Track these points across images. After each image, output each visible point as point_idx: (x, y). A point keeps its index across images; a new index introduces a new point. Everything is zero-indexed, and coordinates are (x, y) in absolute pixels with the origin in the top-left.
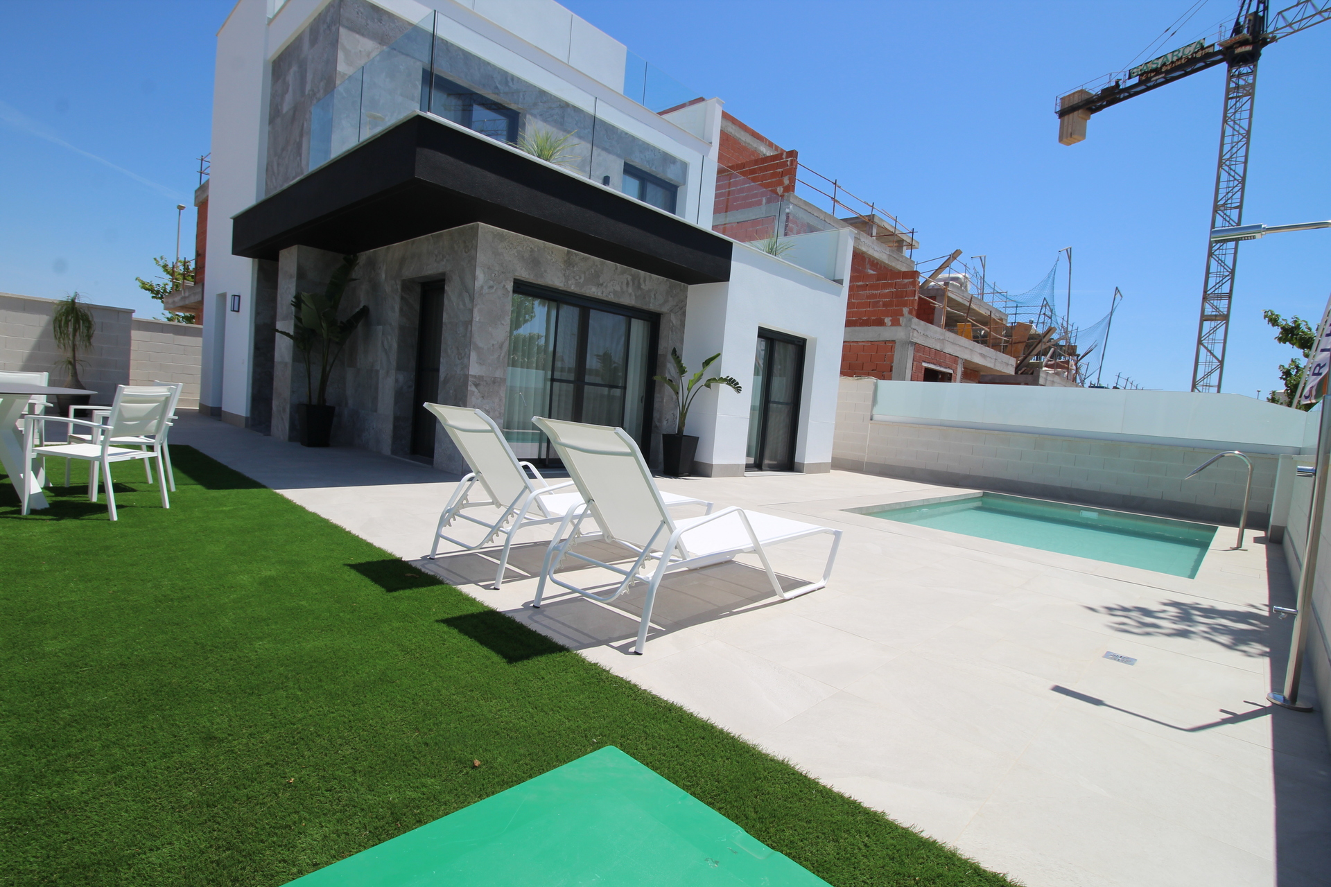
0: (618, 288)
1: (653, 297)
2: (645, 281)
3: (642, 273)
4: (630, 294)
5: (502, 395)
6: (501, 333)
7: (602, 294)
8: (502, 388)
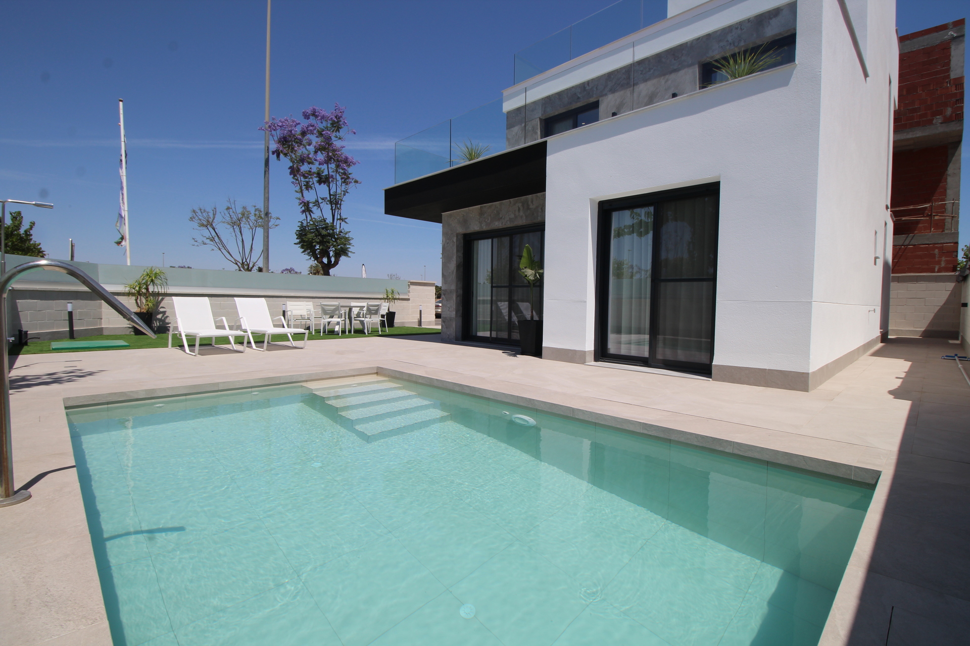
0: (512, 216)
1: (540, 211)
2: (532, 202)
3: (530, 197)
4: (522, 217)
5: (455, 299)
6: (453, 265)
7: (502, 224)
8: (455, 295)
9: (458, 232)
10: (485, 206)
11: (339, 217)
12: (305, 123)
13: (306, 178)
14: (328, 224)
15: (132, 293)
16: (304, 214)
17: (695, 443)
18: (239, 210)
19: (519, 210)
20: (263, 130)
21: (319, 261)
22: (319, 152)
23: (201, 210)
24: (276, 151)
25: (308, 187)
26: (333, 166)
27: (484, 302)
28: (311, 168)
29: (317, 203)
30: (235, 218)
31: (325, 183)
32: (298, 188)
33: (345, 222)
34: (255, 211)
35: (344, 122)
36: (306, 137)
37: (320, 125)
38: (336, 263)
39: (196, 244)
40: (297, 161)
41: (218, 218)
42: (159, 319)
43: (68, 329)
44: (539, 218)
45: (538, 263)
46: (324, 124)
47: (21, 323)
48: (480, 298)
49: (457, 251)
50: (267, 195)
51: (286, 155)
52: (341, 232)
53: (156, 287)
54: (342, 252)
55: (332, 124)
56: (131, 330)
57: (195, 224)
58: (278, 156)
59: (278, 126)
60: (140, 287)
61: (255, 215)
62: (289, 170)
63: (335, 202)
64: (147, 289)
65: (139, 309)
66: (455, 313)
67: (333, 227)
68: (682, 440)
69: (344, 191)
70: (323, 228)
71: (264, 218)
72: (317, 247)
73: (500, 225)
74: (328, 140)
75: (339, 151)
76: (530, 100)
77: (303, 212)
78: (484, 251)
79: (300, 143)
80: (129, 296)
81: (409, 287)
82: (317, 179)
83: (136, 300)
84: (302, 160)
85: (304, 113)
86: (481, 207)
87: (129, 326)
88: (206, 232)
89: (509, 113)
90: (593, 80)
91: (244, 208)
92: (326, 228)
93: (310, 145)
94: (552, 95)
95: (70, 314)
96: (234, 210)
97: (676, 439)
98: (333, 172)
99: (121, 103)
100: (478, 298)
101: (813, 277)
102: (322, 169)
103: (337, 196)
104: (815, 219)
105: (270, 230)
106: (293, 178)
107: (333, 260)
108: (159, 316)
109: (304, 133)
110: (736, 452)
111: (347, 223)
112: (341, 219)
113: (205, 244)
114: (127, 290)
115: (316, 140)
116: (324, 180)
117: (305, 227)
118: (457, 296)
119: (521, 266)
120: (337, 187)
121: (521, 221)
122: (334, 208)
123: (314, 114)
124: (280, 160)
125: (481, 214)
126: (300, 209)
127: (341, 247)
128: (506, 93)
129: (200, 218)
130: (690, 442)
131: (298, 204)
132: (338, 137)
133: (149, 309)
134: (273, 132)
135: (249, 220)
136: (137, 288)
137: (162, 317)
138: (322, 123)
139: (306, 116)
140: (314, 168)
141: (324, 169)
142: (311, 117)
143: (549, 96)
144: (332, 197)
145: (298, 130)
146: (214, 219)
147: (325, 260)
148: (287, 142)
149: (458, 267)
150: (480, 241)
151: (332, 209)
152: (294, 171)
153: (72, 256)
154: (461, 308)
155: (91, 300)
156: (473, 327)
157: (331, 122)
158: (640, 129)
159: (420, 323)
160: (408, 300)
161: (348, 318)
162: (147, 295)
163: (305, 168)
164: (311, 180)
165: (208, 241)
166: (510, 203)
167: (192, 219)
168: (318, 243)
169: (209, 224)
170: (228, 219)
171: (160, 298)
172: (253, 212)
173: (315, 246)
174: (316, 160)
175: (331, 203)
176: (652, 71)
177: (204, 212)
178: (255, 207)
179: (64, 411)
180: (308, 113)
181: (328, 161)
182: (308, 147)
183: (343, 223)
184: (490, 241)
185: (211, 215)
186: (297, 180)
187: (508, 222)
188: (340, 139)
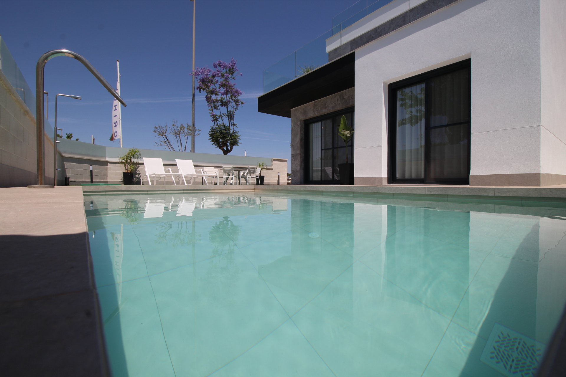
2: (346, 94)
3: (344, 91)
4: (340, 105)
5: (299, 159)
6: (298, 139)
7: (327, 110)
8: (299, 156)
9: (300, 119)
10: (316, 101)
11: (232, 124)
12: (214, 71)
13: (214, 103)
14: (226, 126)
15: (123, 162)
16: (214, 122)
17: (466, 194)
18: (179, 126)
19: (338, 100)
20: (192, 75)
21: (221, 148)
22: (222, 87)
23: (159, 127)
24: (198, 87)
25: (216, 107)
26: (229, 96)
27: (317, 171)
28: (217, 97)
29: (221, 116)
30: (177, 131)
31: (225, 105)
32: (210, 108)
33: (236, 126)
34: (188, 127)
35: (236, 69)
36: (215, 79)
37: (223, 71)
38: (231, 149)
39: (157, 145)
40: (210, 92)
41: (168, 131)
42: (136, 177)
43: (90, 180)
44: (350, 103)
45: (351, 126)
46: (225, 70)
47: (66, 175)
48: (315, 168)
49: (301, 130)
50: (193, 112)
51: (204, 89)
52: (234, 132)
53: (135, 159)
54: (234, 143)
55: (229, 70)
56: (122, 183)
57: (156, 134)
58: (200, 90)
59: (200, 72)
60: (127, 159)
61: (188, 128)
62: (206, 98)
63: (230, 116)
64: (131, 160)
65: (126, 171)
66: (299, 167)
67: (229, 129)
68: (456, 193)
69: (235, 108)
70: (224, 130)
71: (192, 130)
72: (221, 140)
73: (326, 111)
74: (227, 79)
75: (233, 86)
76: (343, 42)
77: (213, 121)
78: (316, 129)
79: (211, 82)
80: (121, 164)
81: (272, 162)
82: (221, 103)
83: (125, 166)
84: (213, 92)
85: (214, 64)
86: (314, 102)
87: (121, 180)
88: (162, 139)
89: (330, 52)
90: (382, 25)
91: (182, 125)
92: (225, 129)
93: (217, 83)
94: (356, 38)
95: (91, 171)
96: (176, 126)
97: (452, 194)
98: (230, 99)
99: (118, 62)
100: (313, 169)
101: (540, 109)
102: (223, 98)
103: (232, 112)
104: (540, 70)
105: (195, 137)
106: (208, 103)
107: (229, 148)
108: (137, 176)
109: (214, 76)
110: (497, 194)
111: (237, 127)
112: (234, 125)
113: (162, 145)
114: (120, 160)
115: (221, 80)
116: (224, 104)
117: (214, 130)
118: (301, 157)
119: (340, 130)
120: (231, 106)
121: (339, 107)
122: (230, 119)
123: (220, 65)
124: (201, 92)
125: (315, 106)
126: (211, 119)
127: (234, 141)
128: (328, 41)
129: (159, 131)
130: (462, 194)
131: (210, 116)
132: (233, 77)
133: (131, 171)
134: (197, 76)
135: (184, 131)
136: (125, 159)
137: (138, 176)
138: (224, 70)
139: (215, 66)
140: (219, 97)
141: (225, 98)
142: (218, 67)
143: (355, 39)
144: (229, 113)
145: (210, 75)
146: (166, 131)
147: (225, 149)
148: (205, 83)
149: (301, 140)
150: (314, 124)
151: (229, 120)
152: (208, 99)
153: (93, 143)
154: (303, 165)
155: (102, 166)
156: (311, 174)
157: (228, 69)
158: (415, 33)
159: (279, 183)
160: (272, 169)
161: (238, 177)
162: (131, 164)
163: (214, 97)
164: (217, 104)
165: (163, 144)
166: (332, 97)
167: (155, 131)
168: (221, 138)
169: (163, 134)
170: (173, 131)
171: (138, 165)
172: (186, 126)
173: (220, 140)
174: (220, 93)
175: (228, 116)
176: (419, 14)
177: (161, 128)
178: (187, 124)
179: (82, 193)
180: (216, 64)
181: (226, 93)
182: (216, 84)
183: (235, 127)
184: (320, 123)
185: (165, 129)
186: (210, 103)
187: (331, 109)
188: (234, 78)
